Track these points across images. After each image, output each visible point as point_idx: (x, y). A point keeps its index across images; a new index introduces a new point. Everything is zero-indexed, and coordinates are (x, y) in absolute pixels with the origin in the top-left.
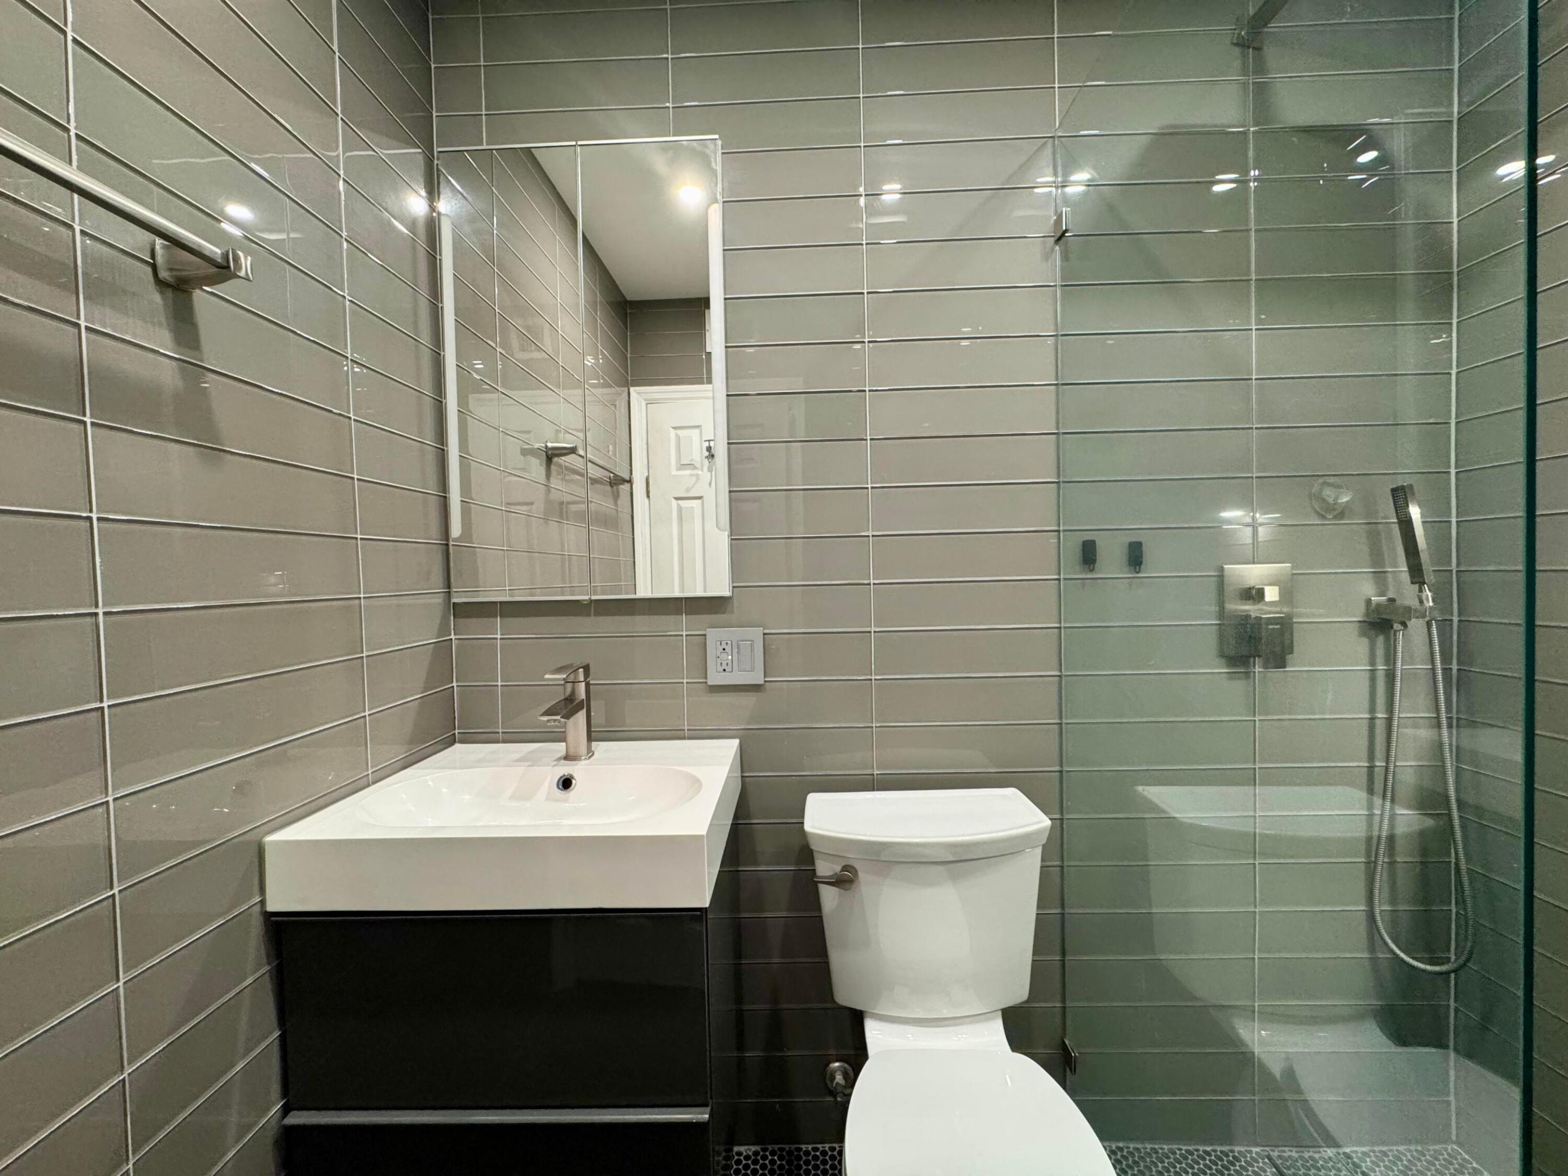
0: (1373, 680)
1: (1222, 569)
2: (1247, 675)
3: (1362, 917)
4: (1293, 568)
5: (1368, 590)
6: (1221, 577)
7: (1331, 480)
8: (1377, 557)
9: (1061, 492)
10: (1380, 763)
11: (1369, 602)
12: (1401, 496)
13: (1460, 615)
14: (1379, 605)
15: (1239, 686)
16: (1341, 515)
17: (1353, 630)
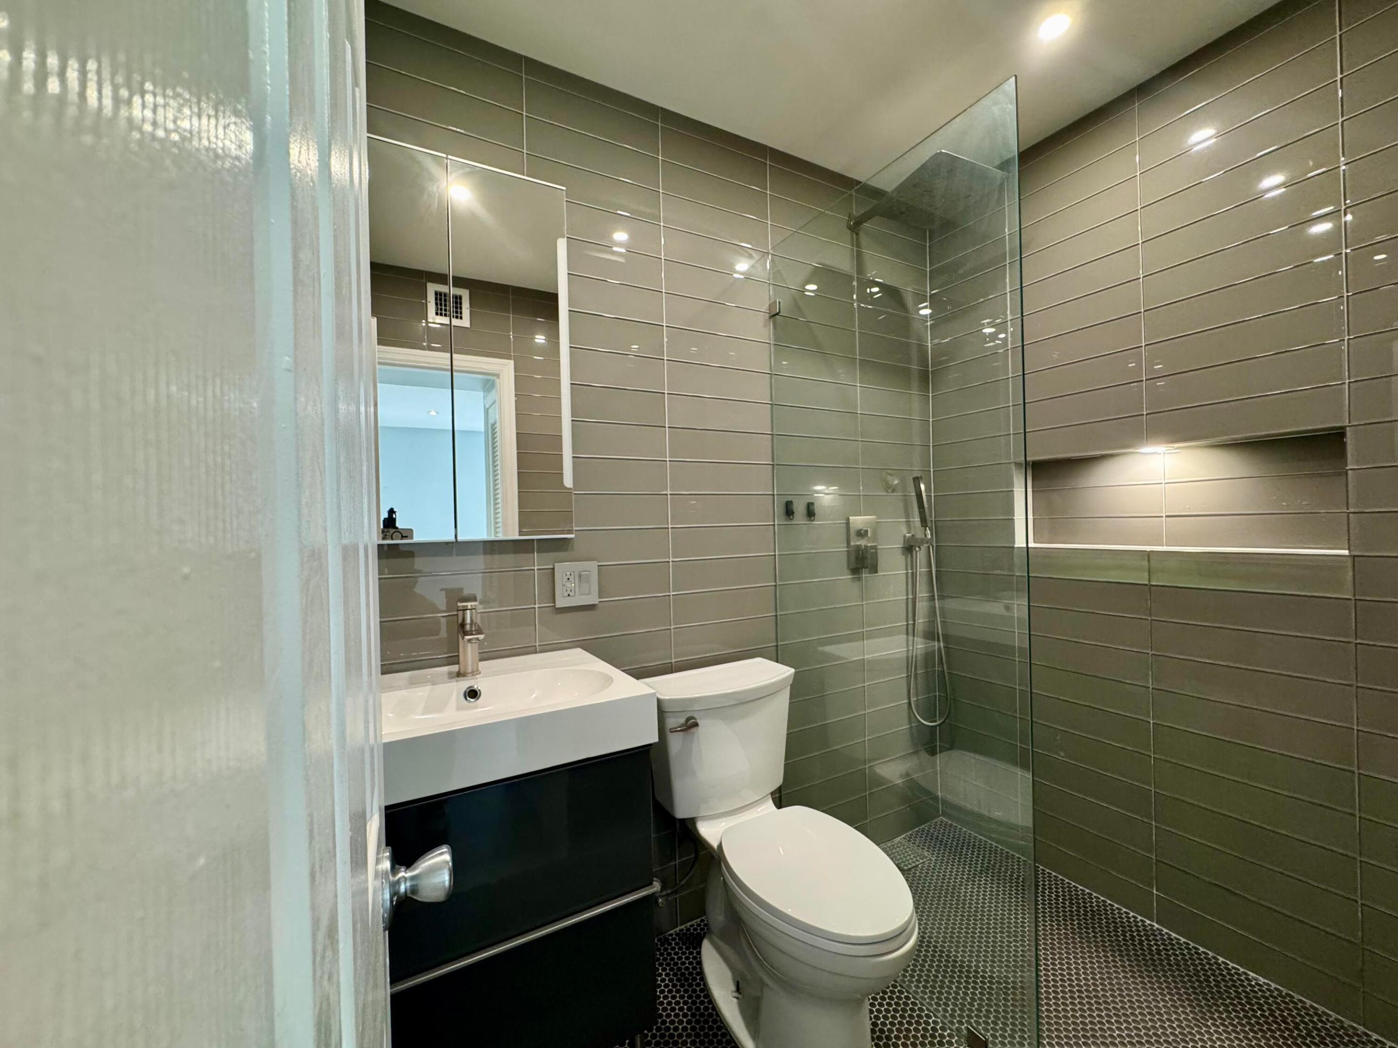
0: (907, 578)
1: (848, 519)
2: (859, 579)
3: (906, 706)
4: (877, 519)
5: (904, 530)
6: (848, 523)
7: (889, 472)
8: (907, 515)
9: (775, 471)
10: (911, 622)
11: (905, 536)
12: (917, 480)
13: (936, 542)
14: (909, 538)
15: (856, 585)
16: (894, 491)
17: (900, 551)
